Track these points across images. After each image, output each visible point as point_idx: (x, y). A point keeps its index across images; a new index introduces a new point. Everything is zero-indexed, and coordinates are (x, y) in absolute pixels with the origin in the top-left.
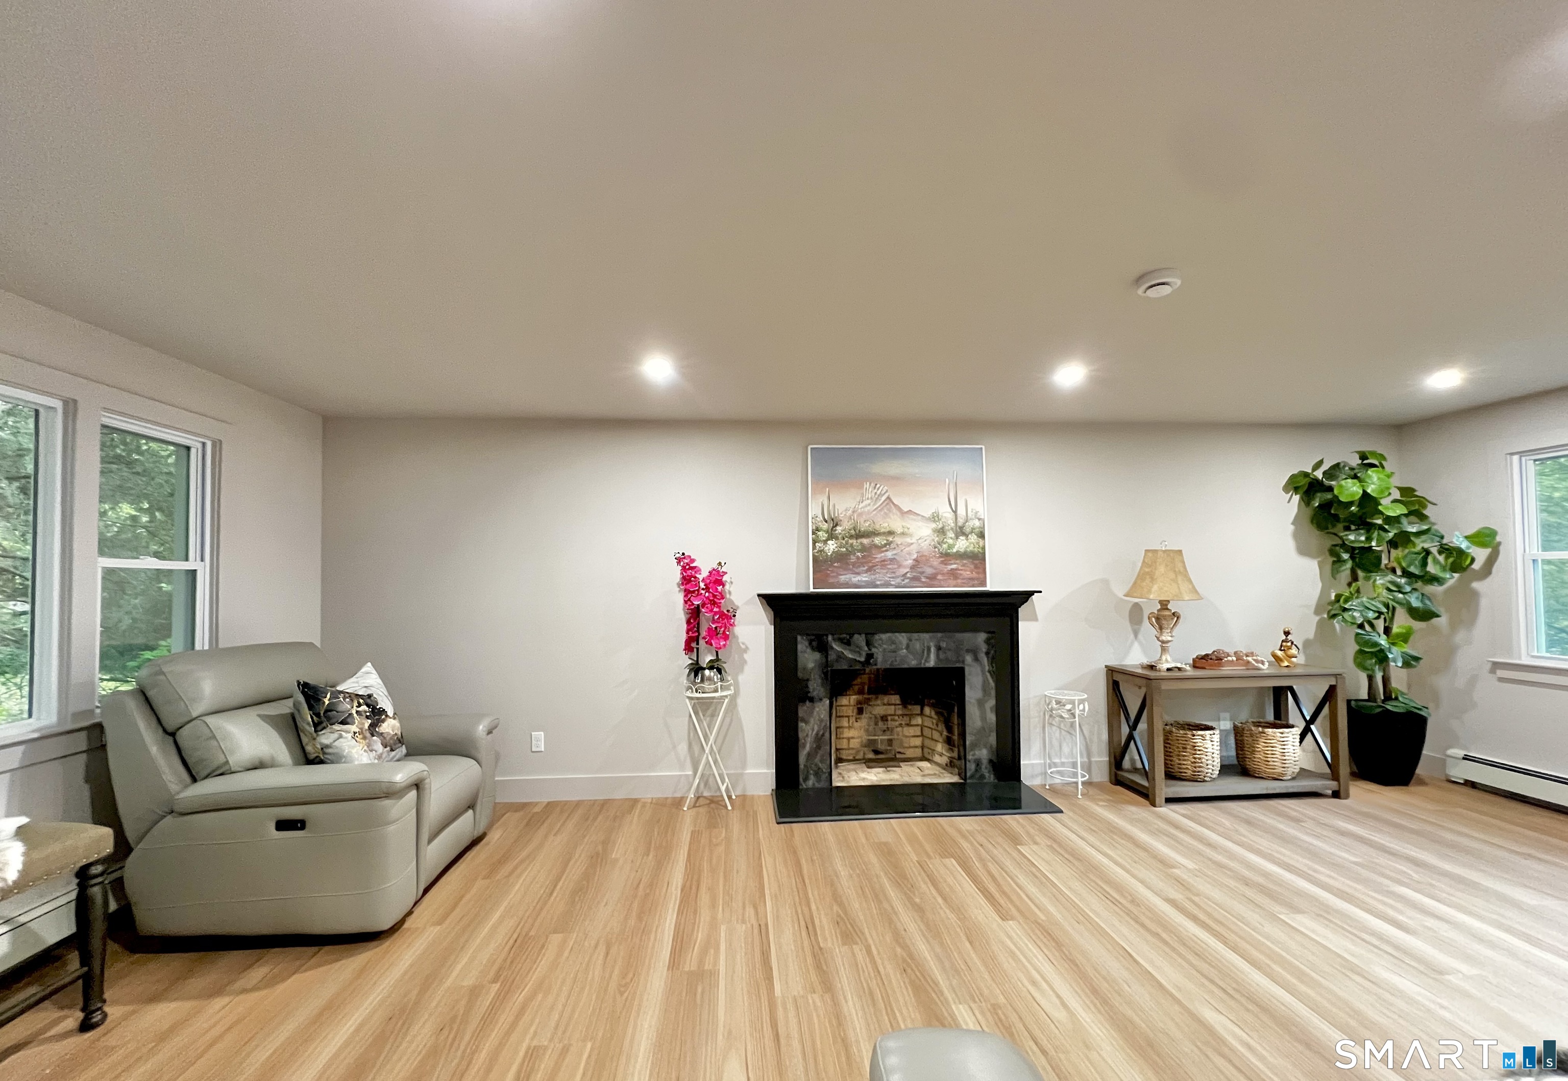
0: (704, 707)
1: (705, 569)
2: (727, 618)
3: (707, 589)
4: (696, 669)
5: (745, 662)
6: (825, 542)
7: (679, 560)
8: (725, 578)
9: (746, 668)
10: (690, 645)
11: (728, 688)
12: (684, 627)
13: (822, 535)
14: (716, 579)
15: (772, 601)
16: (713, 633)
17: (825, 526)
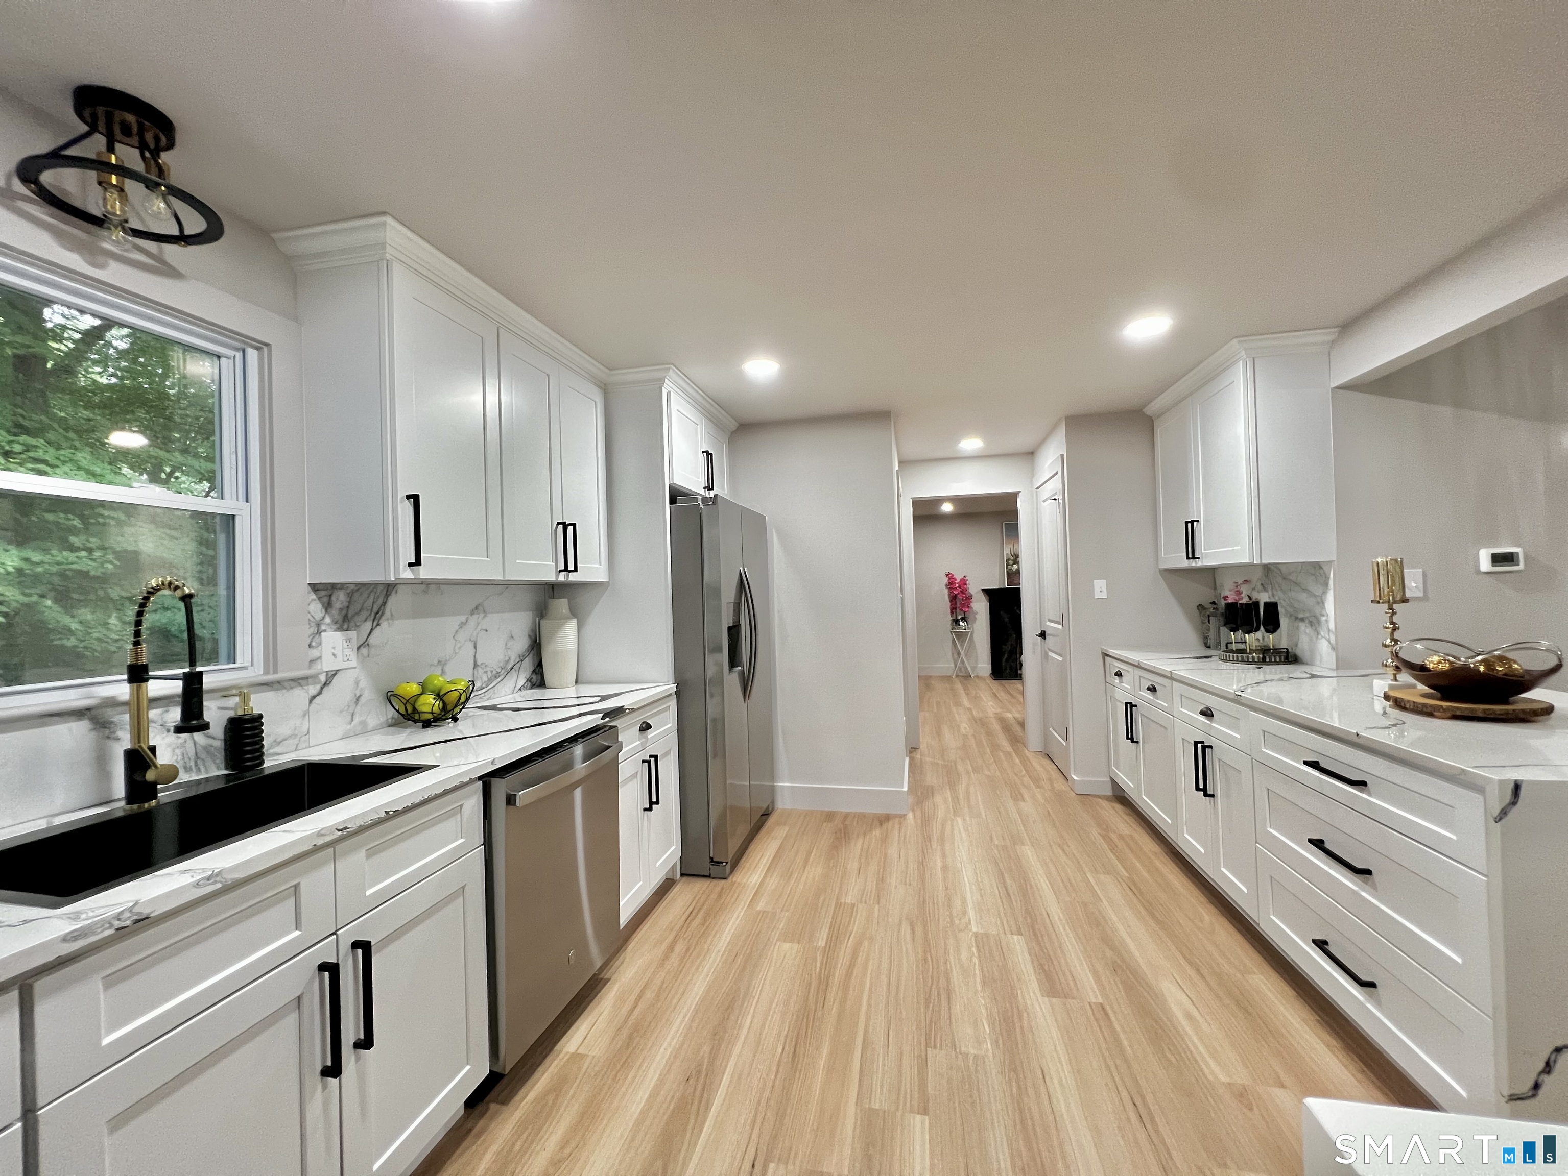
0: (961, 636)
1: (958, 577)
2: (969, 598)
3: (960, 587)
4: (956, 622)
5: (976, 618)
6: (1012, 565)
7: (947, 575)
8: (967, 583)
9: (977, 622)
10: (953, 610)
11: (969, 629)
12: (949, 604)
13: (1011, 562)
14: (964, 582)
15: (986, 591)
16: (963, 605)
17: (1012, 558)
